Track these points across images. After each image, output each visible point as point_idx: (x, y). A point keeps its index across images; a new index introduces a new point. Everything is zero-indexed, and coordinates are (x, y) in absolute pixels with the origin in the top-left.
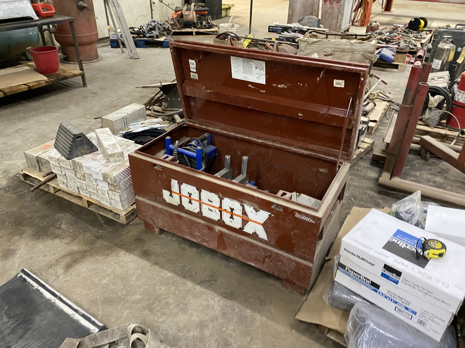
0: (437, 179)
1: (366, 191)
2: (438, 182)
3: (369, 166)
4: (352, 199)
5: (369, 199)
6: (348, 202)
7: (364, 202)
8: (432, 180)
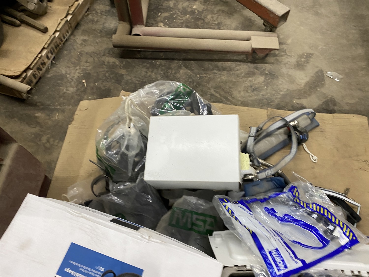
0: (194, 7)
1: (103, 59)
2: (196, 12)
3: (108, 8)
4: (84, 81)
5: (107, 72)
6: (77, 90)
7: (101, 82)
8: (189, 10)
